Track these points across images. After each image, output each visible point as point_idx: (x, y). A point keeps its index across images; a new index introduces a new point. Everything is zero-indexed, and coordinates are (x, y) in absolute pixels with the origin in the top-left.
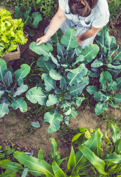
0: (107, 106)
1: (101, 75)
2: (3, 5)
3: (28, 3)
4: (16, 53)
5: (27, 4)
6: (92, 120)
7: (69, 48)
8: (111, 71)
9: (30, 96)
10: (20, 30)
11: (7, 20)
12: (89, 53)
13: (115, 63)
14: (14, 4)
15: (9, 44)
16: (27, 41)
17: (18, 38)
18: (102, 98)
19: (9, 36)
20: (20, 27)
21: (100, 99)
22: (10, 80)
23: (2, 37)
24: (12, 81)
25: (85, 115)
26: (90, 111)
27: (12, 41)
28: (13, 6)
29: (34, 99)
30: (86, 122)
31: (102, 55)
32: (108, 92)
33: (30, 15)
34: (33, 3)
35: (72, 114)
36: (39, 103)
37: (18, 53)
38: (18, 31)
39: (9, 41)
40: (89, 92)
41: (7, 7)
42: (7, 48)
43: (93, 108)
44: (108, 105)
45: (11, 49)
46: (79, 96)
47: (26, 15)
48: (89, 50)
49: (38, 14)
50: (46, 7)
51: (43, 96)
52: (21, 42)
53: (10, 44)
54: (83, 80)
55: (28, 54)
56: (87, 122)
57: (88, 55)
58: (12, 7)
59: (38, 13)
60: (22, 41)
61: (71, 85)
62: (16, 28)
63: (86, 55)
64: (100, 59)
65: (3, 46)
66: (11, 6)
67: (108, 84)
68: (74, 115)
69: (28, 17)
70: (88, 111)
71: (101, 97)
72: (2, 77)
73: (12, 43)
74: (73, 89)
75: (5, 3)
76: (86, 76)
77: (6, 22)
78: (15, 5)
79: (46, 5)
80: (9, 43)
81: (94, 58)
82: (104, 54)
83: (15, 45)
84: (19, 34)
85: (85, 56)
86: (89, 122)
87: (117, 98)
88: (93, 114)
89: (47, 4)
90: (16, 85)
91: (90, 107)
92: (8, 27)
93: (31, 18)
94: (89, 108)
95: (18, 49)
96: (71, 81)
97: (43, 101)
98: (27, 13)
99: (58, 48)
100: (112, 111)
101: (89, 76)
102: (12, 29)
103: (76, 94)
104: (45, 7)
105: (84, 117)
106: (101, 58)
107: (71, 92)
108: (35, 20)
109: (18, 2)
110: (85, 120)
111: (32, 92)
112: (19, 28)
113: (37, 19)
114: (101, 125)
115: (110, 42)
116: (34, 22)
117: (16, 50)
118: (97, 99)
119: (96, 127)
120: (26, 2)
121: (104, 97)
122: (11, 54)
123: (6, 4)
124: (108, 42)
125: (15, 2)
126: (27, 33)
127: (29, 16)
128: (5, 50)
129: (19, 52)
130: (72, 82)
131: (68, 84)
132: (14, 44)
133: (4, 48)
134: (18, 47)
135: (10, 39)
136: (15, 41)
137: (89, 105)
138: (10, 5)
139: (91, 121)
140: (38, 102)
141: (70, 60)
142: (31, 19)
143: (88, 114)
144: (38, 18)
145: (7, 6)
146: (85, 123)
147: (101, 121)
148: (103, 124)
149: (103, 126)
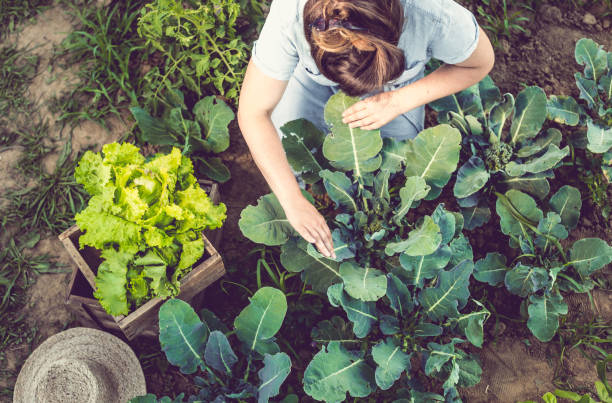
0: (562, 298)
1: (500, 209)
2: (85, 120)
3: (168, 83)
4: (210, 263)
5: (165, 88)
6: (530, 360)
7: (360, 169)
8: (523, 182)
9: (316, 387)
10: (187, 185)
11: (137, 174)
12: (433, 159)
13: (523, 153)
14: (120, 99)
15: (176, 247)
16: (225, 210)
17: (196, 214)
18: (535, 283)
19: (163, 220)
20: (185, 176)
21: (529, 287)
22: (228, 356)
23: (147, 235)
24: (234, 358)
25: (503, 356)
26: (512, 336)
27: (178, 232)
28: (119, 110)
29: (333, 389)
30: (515, 375)
31: (472, 145)
32: (543, 256)
33: (189, 114)
34: (183, 78)
35: (465, 373)
36: (353, 394)
37: (214, 261)
38: (182, 193)
39: (171, 239)
40: (485, 281)
41: (102, 120)
42: (174, 260)
43: (515, 321)
44: (561, 291)
45: (187, 260)
46: (464, 312)
47: (175, 121)
48: (431, 150)
49: (215, 102)
50: (234, 74)
51: (353, 362)
52: (208, 223)
53: (181, 245)
54: (452, 254)
55: (234, 241)
56: (519, 373)
57: (430, 168)
58: (118, 114)
59: (210, 99)
60: (211, 217)
61: (421, 287)
62: (172, 186)
63: (427, 169)
64: (470, 161)
65: (159, 260)
66: (114, 110)
67: (534, 229)
68: (474, 374)
69: (186, 124)
70: (507, 339)
71: (530, 279)
72: (198, 356)
73: (183, 239)
74: (434, 298)
75: (92, 111)
76: (456, 236)
77: (137, 181)
78: (123, 102)
79: (231, 70)
80: (175, 242)
81: (454, 168)
82: (477, 137)
83: (195, 242)
84: (192, 202)
85: (423, 175)
86: (523, 371)
87: (581, 258)
88: (527, 341)
89: (233, 63)
90: (250, 362)
91: (505, 323)
92: (148, 196)
93: (196, 123)
94: (504, 327)
95: (212, 250)
96: (419, 273)
97: (361, 380)
98: (178, 115)
99: (329, 186)
100: (579, 305)
101: (464, 231)
102: (165, 195)
103: (452, 309)
104: (230, 75)
105: (500, 363)
106: (474, 157)
107: (431, 309)
108: (212, 126)
109: (131, 90)
110: (508, 371)
111: (319, 370)
112: (183, 179)
113: (217, 121)
114: (565, 364)
115: (478, 92)
116: (210, 132)
117: (206, 256)
118: (520, 290)
119: (554, 379)
120: (160, 83)
121: (538, 276)
122: (195, 275)
123: (95, 113)
124: (472, 94)
125: (120, 92)
126: (211, 182)
127: (188, 122)
128: (170, 271)
129: (216, 257)
130: (421, 275)
131: (411, 288)
132: (192, 240)
133: (166, 264)
134: (208, 242)
135: (171, 227)
136: (191, 229)
137: (501, 320)
138: (109, 108)
139: (530, 367)
140: (348, 393)
141: (382, 206)
142: (198, 128)
143: (511, 346)
144: (222, 117)
145: (102, 116)
146: (513, 382)
147: (560, 352)
148: (568, 357)
149: (572, 365)
